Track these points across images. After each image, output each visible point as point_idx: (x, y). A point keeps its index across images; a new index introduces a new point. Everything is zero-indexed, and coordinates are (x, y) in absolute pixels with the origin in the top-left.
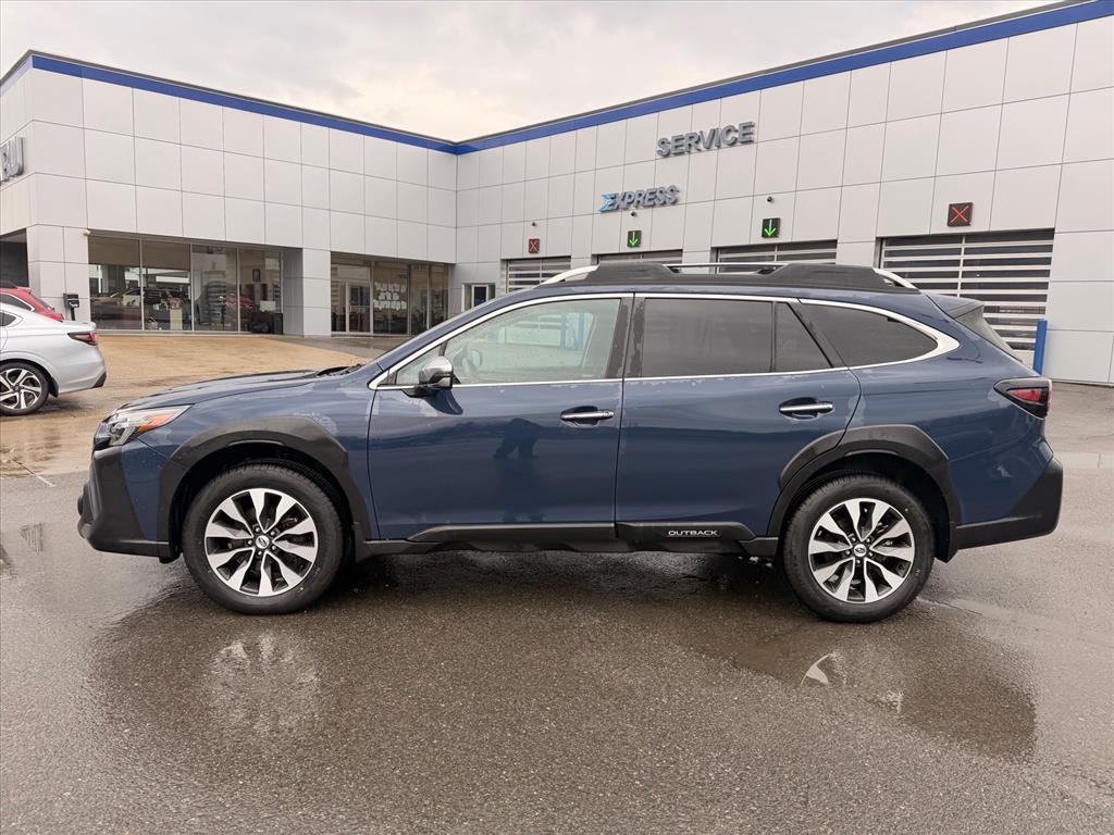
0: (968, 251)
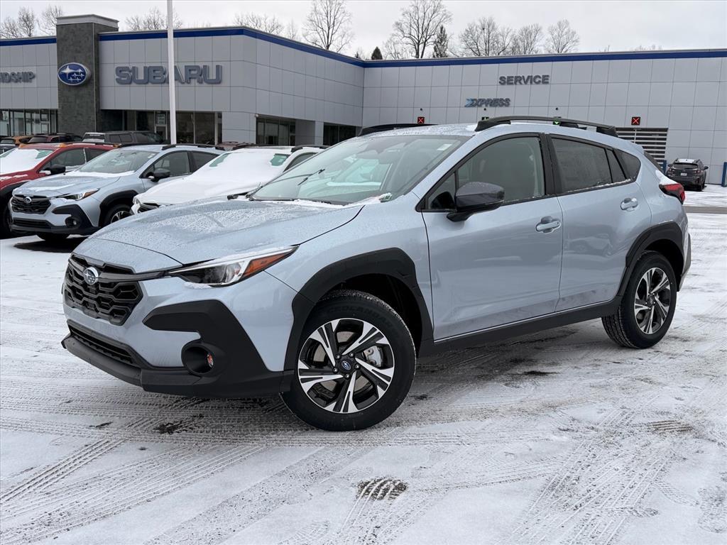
0: (637, 134)
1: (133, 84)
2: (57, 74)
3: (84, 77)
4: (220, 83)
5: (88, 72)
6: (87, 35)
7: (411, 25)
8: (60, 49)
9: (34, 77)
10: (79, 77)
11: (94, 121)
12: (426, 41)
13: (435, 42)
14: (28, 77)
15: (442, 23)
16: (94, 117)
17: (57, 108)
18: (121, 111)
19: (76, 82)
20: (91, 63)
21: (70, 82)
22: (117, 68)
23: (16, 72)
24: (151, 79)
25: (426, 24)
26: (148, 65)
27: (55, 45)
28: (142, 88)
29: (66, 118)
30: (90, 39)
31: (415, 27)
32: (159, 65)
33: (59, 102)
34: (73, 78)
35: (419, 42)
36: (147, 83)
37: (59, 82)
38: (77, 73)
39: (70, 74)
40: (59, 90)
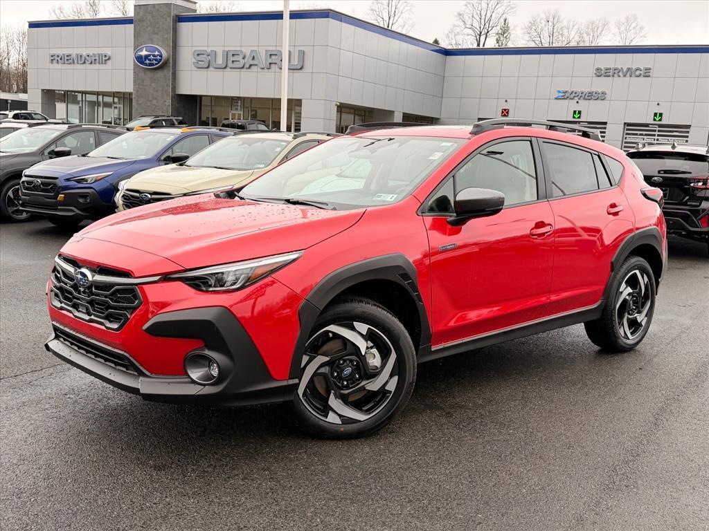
1: (211, 69)
2: (133, 56)
3: (161, 60)
4: (301, 68)
5: (165, 54)
6: (165, 16)
7: (473, 16)
8: (137, 30)
9: (109, 59)
10: (156, 60)
11: (169, 105)
12: (488, 32)
13: (497, 34)
14: (105, 59)
15: (504, 16)
16: (169, 101)
17: (132, 91)
18: (196, 96)
19: (152, 65)
20: (168, 45)
21: (146, 65)
22: (195, 51)
23: (91, 54)
24: (230, 64)
25: (489, 15)
26: (227, 49)
27: (133, 25)
28: (220, 73)
29: (140, 102)
30: (168, 20)
31: (478, 18)
32: (239, 49)
33: (134, 85)
34: (150, 60)
35: (481, 33)
36: (226, 67)
37: (135, 64)
38: (154, 56)
39: (147, 57)
40: (134, 72)
